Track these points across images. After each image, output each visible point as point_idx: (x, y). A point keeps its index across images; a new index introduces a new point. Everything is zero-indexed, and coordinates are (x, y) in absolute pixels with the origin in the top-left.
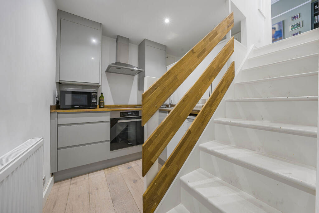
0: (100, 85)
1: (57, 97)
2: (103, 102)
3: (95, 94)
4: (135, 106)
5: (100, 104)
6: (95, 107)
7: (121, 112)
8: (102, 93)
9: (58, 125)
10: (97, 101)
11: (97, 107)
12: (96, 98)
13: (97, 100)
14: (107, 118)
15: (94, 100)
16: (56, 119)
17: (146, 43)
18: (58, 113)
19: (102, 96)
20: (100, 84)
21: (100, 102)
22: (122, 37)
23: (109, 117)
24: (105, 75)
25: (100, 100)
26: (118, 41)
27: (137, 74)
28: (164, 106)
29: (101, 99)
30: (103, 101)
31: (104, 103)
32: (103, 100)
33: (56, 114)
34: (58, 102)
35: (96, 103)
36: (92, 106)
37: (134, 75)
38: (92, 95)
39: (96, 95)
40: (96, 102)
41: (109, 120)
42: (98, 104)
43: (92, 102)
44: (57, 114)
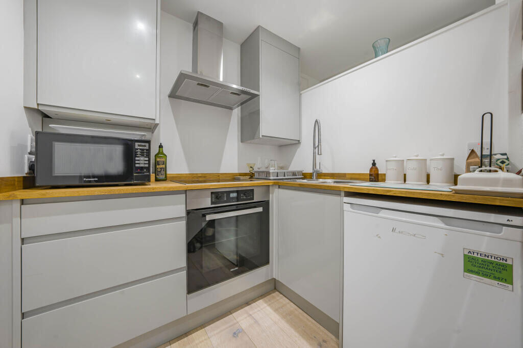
0: (157, 125)
1: (30, 153)
2: (164, 166)
3: (145, 146)
4: (234, 177)
5: (156, 172)
6: (145, 180)
7: (212, 193)
8: (161, 146)
9: (23, 240)
10: (149, 164)
11: (149, 180)
12: (148, 155)
13: (149, 161)
14: (177, 208)
15: (141, 161)
16: (16, 220)
17: (262, 36)
18: (23, 202)
19: (160, 153)
20: (157, 122)
21: (158, 166)
22: (209, 18)
23: (184, 206)
24: (169, 102)
25: (157, 163)
26: (200, 26)
27: (238, 106)
28: (298, 177)
29: (158, 159)
30: (163, 164)
31: (165, 169)
32: (165, 163)
33: (17, 205)
34: (32, 168)
35: (148, 169)
36: (137, 178)
37: (231, 109)
38: (137, 147)
39: (147, 148)
40: (147, 165)
41: (184, 214)
42: (152, 173)
43: (137, 165)
44: (19, 204)
